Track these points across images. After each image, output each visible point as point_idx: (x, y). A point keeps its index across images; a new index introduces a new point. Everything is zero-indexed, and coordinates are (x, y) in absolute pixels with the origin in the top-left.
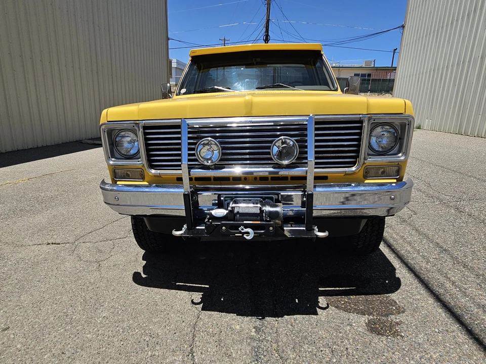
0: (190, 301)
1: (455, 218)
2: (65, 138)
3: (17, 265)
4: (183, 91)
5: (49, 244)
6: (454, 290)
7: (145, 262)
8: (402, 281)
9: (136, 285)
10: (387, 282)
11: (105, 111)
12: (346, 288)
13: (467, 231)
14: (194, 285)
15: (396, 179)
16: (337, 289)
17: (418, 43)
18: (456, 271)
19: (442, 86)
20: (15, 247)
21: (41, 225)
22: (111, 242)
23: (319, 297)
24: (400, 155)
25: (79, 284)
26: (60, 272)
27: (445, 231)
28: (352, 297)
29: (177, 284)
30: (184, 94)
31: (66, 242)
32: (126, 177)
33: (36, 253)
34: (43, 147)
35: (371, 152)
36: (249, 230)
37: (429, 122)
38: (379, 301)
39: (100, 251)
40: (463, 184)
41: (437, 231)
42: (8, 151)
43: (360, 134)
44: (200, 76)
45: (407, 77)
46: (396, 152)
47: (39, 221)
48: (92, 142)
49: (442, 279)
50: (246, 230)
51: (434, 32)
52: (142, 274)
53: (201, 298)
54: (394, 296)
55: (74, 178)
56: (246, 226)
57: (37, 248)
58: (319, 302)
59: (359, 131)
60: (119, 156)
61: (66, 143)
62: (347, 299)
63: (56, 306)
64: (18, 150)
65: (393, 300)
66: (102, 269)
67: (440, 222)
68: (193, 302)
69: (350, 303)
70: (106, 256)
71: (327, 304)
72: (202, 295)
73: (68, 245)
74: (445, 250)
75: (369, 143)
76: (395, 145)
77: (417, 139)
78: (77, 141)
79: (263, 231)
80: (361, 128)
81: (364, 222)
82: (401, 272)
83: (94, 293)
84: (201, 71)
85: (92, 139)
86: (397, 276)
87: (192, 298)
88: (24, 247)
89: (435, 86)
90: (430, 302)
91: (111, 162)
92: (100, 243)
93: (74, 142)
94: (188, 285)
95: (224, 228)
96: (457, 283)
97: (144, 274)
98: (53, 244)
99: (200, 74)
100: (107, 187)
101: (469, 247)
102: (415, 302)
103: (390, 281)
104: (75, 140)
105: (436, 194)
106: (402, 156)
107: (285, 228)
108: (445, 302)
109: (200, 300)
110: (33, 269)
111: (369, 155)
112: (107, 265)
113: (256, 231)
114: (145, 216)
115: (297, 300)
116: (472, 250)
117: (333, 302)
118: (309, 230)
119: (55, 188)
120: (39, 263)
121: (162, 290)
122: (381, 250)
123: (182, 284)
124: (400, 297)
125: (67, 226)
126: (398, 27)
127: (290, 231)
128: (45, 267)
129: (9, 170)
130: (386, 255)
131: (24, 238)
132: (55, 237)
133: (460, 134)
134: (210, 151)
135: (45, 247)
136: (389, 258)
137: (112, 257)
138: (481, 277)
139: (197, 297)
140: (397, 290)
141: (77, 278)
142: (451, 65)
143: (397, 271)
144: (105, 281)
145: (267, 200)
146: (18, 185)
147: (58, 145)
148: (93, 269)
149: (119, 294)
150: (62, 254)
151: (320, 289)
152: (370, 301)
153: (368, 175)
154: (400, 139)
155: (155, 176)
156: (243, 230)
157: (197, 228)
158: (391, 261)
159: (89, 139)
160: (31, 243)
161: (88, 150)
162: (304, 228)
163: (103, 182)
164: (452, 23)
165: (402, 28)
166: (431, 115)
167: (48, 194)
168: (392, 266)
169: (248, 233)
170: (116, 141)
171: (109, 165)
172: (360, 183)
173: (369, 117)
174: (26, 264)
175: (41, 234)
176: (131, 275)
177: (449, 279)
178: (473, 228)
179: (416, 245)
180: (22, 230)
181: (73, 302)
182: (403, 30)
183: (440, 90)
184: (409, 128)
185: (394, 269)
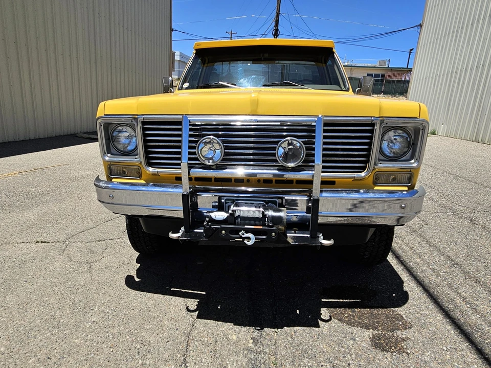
0: (185, 308)
1: (469, 230)
2: (58, 131)
4: (186, 85)
5: (38, 242)
6: (465, 307)
7: (139, 265)
8: (410, 295)
9: (129, 289)
10: (394, 295)
11: (102, 104)
12: (350, 301)
13: (480, 244)
14: (190, 291)
15: (407, 186)
16: (341, 300)
17: (436, 44)
18: (467, 286)
19: (459, 90)
20: (2, 244)
21: (31, 222)
22: (103, 243)
23: (322, 309)
24: (413, 161)
25: (69, 286)
26: (48, 272)
27: (458, 243)
28: (356, 310)
29: (172, 289)
30: (187, 88)
31: (56, 241)
32: (122, 174)
33: (23, 251)
34: (35, 139)
35: (382, 158)
36: (250, 235)
37: (444, 127)
38: (384, 316)
39: (92, 252)
40: (478, 195)
41: (449, 243)
43: (371, 138)
44: (204, 70)
45: (423, 79)
46: (408, 158)
47: (28, 218)
48: (87, 136)
49: (452, 294)
50: (246, 235)
51: (453, 33)
52: (135, 277)
53: (196, 305)
54: (400, 310)
55: (67, 173)
56: (247, 231)
57: (25, 247)
58: (321, 314)
59: (370, 134)
60: (115, 152)
61: (60, 136)
62: (351, 312)
64: (9, 142)
65: (400, 315)
66: (93, 271)
67: (453, 233)
68: (188, 309)
69: (354, 316)
70: (98, 258)
71: (330, 316)
72: (198, 302)
73: (58, 244)
74: (457, 264)
75: (381, 148)
76: (408, 151)
77: (432, 145)
78: (71, 135)
79: (264, 237)
80: (372, 131)
81: (372, 231)
82: (409, 286)
83: (84, 296)
84: (206, 65)
85: (87, 133)
86: (405, 289)
87: (187, 305)
88: (11, 245)
89: (453, 89)
90: (439, 318)
91: (107, 158)
92: (92, 244)
93: (68, 135)
94: (184, 291)
95: (223, 232)
96: (467, 300)
97: (137, 277)
98: (42, 242)
99: (205, 68)
100: (101, 184)
101: (482, 261)
102: (422, 318)
103: (398, 294)
104: (69, 134)
105: (449, 204)
106: (414, 162)
107: (288, 235)
108: (454, 319)
109: (196, 307)
110: (20, 268)
111: (380, 160)
112: (98, 267)
113: (257, 237)
114: (141, 216)
115: (298, 311)
116: (485, 264)
117: (336, 314)
118: (314, 237)
119: (47, 183)
120: (27, 262)
121: (156, 296)
122: (389, 262)
123: (177, 290)
124: (408, 312)
125: (58, 224)
126: (416, 26)
127: (294, 238)
128: (32, 266)
130: (394, 267)
131: (11, 235)
132: (45, 235)
133: (476, 142)
134: (211, 150)
135: (34, 246)
136: (397, 270)
137: (104, 259)
139: (193, 304)
140: (404, 304)
141: (66, 279)
142: (469, 68)
143: (404, 284)
144: (96, 284)
145: (270, 204)
146: (7, 179)
147: (51, 138)
148: (83, 270)
149: (110, 298)
150: (52, 254)
151: (323, 300)
152: (375, 314)
153: (378, 182)
154: (413, 144)
155: (153, 174)
156: (244, 235)
157: (195, 231)
158: (399, 273)
159: (84, 133)
160: (19, 241)
161: (83, 145)
162: (309, 236)
163: (98, 179)
164: (472, 24)
165: (419, 27)
166: (447, 120)
167: (39, 189)
168: (400, 278)
169: (249, 238)
170: (113, 136)
171: (104, 161)
172: (369, 189)
173: (381, 120)
174: (13, 263)
175: (30, 232)
176: (123, 278)
177: (460, 294)
178: (487, 242)
179: (426, 257)
180: (10, 227)
181: (61, 305)
182: (421, 29)
183: (457, 95)
184: (423, 133)
185: (401, 282)
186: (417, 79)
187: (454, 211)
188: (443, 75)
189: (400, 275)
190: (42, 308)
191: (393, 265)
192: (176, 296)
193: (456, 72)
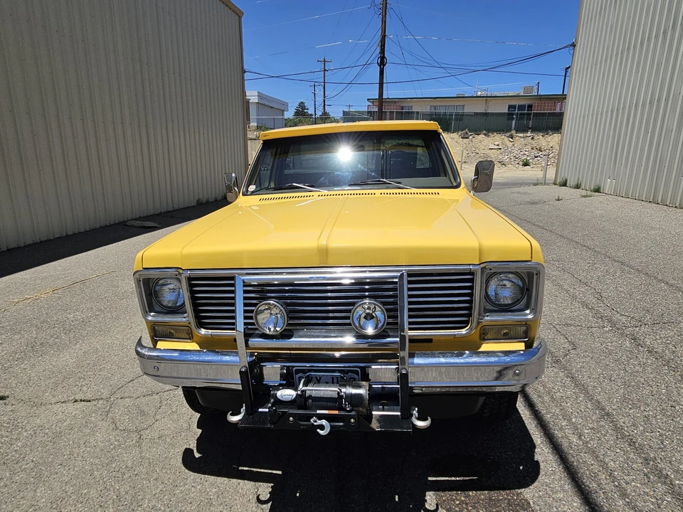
0: (256, 498)
1: (630, 356)
3: (34, 438)
4: (252, 188)
5: (76, 401)
6: (609, 487)
7: (200, 431)
8: (542, 467)
9: (187, 471)
10: (521, 468)
12: (465, 478)
13: (642, 380)
14: (262, 470)
15: (524, 342)
16: (453, 479)
17: (595, 69)
18: (618, 451)
19: (629, 134)
20: (33, 406)
21: (68, 370)
22: (157, 397)
23: (427, 493)
24: (528, 312)
25: (113, 470)
26: (88, 449)
27: (613, 379)
28: (471, 493)
29: (240, 468)
30: (253, 193)
31: (98, 398)
33: (58, 417)
34: (74, 234)
35: (489, 307)
36: (324, 422)
37: (611, 182)
38: (506, 501)
39: (142, 413)
40: (647, 295)
41: (601, 379)
42: (27, 243)
43: (471, 288)
45: (580, 118)
46: (523, 307)
47: (65, 363)
48: (139, 223)
49: (596, 468)
50: (319, 422)
51: (617, 55)
52: (195, 451)
53: (270, 493)
54: (527, 493)
56: (320, 417)
57: (60, 409)
58: (426, 501)
59: (470, 284)
60: (160, 310)
61: (106, 226)
62: (464, 497)
63: (81, 507)
64: (41, 242)
65: (526, 500)
66: (144, 444)
67: (608, 363)
68: (259, 501)
69: (467, 504)
70: (150, 422)
71: (437, 505)
72: (272, 487)
73: (101, 402)
74: (608, 414)
75: (486, 293)
76: (522, 298)
78: (120, 223)
79: (341, 424)
80: (472, 281)
82: (543, 453)
83: (131, 484)
85: (140, 219)
86: (537, 457)
87: (258, 493)
88: (43, 407)
89: (620, 132)
90: (575, 504)
91: (150, 318)
92: (143, 399)
93: (116, 224)
94: (255, 470)
95: (291, 418)
96: (616, 473)
97: (198, 451)
100: (144, 351)
101: (642, 408)
102: (555, 504)
103: (526, 466)
104: (117, 222)
106: (530, 313)
107: (374, 413)
108: (596, 505)
109: (269, 495)
110: (54, 443)
111: (486, 312)
112: (150, 437)
113: (333, 424)
114: (195, 388)
115: (397, 500)
116: (646, 413)
117: (445, 501)
119: (88, 305)
120: (63, 434)
121: (220, 480)
122: (519, 413)
123: (247, 469)
124: (536, 495)
125: (101, 370)
126: (566, 47)
127: (382, 419)
128: (69, 440)
129: (28, 277)
130: (526, 422)
131: (44, 392)
132: (85, 389)
133: (655, 203)
135: (71, 407)
136: (529, 427)
137: (157, 423)
138: (652, 463)
139: (265, 490)
140: (533, 482)
141: (110, 459)
142: (641, 104)
143: (536, 450)
144: (147, 465)
147: (94, 231)
148: (131, 443)
149: (163, 486)
150: (93, 419)
151: (430, 479)
152: (494, 500)
153: (486, 337)
154: (527, 289)
156: (316, 422)
157: (260, 410)
158: (531, 432)
159: (136, 219)
160: (53, 400)
162: (399, 413)
163: (139, 343)
165: (571, 48)
166: (614, 173)
167: (79, 315)
168: (532, 440)
169: (322, 427)
170: (155, 291)
171: (147, 322)
173: (482, 269)
174: (46, 436)
175: (67, 385)
176: (180, 453)
177: (607, 464)
178: (652, 376)
179: (569, 404)
180: (43, 379)
181: (103, 499)
182: (574, 50)
183: (626, 138)
184: (538, 279)
185: (533, 446)
186: (573, 117)
187: (613, 324)
188: (607, 112)
189: (532, 435)
190: (80, 505)
191: (524, 419)
192: (244, 479)
193: (624, 108)
